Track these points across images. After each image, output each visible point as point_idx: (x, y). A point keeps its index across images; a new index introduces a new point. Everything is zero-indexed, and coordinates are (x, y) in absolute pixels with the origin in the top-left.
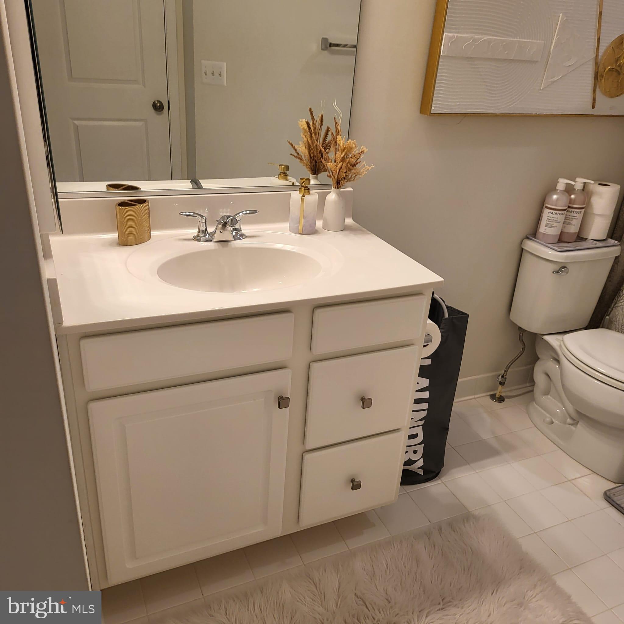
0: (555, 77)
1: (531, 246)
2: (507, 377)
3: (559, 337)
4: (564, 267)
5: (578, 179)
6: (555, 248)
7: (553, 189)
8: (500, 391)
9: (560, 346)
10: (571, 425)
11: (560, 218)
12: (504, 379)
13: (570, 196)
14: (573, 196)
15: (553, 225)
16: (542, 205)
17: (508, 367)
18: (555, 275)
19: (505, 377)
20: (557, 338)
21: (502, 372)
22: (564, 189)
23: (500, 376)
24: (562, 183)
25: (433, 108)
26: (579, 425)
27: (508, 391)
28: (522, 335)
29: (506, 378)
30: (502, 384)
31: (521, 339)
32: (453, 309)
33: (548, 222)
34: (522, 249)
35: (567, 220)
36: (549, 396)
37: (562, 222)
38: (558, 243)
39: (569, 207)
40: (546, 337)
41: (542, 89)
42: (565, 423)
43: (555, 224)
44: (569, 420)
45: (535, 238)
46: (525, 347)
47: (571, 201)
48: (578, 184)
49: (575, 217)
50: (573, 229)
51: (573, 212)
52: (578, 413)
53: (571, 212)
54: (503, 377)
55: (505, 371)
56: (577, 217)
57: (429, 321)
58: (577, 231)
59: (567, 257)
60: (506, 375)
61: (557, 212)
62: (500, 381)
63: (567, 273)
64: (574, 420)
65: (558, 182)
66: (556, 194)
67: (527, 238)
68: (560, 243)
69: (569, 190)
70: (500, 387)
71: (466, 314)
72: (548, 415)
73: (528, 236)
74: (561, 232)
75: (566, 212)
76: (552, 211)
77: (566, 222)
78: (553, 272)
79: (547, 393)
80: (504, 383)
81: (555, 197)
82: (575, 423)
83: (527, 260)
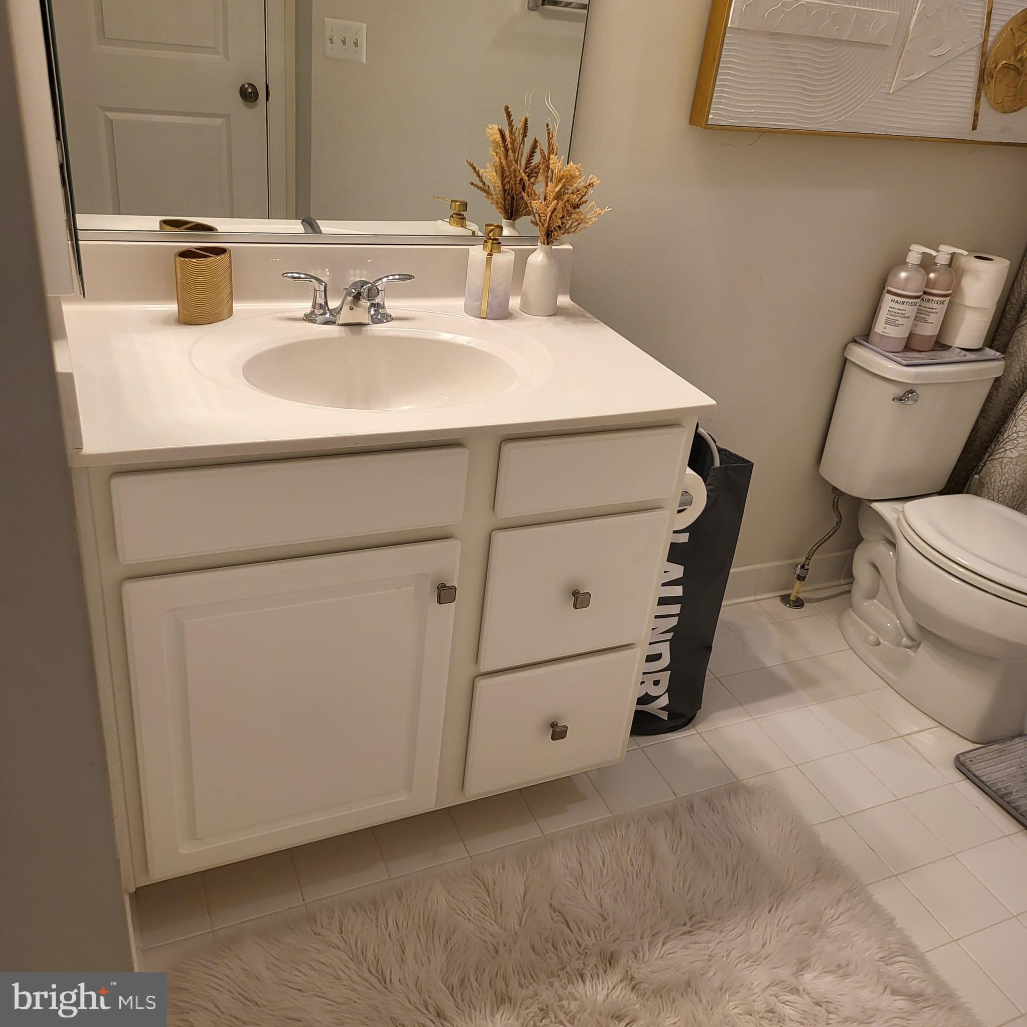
0: (913, 74)
1: (860, 354)
2: (809, 567)
3: (898, 505)
4: (911, 392)
5: (942, 248)
6: (899, 359)
7: (900, 262)
8: (798, 590)
9: (898, 520)
10: (907, 648)
11: (910, 310)
12: (804, 570)
13: (928, 274)
14: (932, 275)
15: (897, 322)
16: (882, 288)
17: (813, 552)
18: (897, 404)
19: (806, 567)
20: (894, 508)
21: (802, 560)
22: (919, 263)
23: (799, 566)
24: (916, 253)
25: (711, 116)
26: (920, 648)
27: (811, 591)
28: (838, 501)
29: (808, 569)
30: (800, 578)
31: (835, 506)
32: (728, 452)
33: (889, 317)
34: (846, 359)
35: (921, 313)
36: (875, 601)
37: (912, 318)
38: (903, 351)
39: (925, 293)
40: (876, 506)
41: (893, 93)
42: (899, 644)
43: (901, 321)
44: (905, 640)
45: (867, 342)
46: (840, 521)
47: (929, 283)
48: (943, 254)
49: (934, 311)
50: (929, 329)
51: (931, 301)
52: (921, 629)
53: (929, 301)
54: (803, 567)
55: (807, 558)
56: (937, 309)
57: (689, 471)
58: (937, 333)
59: (917, 375)
60: (808, 565)
61: (905, 300)
62: (798, 573)
63: (916, 401)
64: (913, 640)
65: (910, 250)
66: (906, 271)
67: (855, 341)
68: (906, 351)
69: (927, 264)
70: (798, 584)
71: (749, 462)
72: (872, 632)
73: (855, 338)
74: (910, 333)
75: (919, 300)
76: (896, 298)
77: (919, 317)
78: (893, 400)
79: (872, 595)
80: (805, 577)
81: (903, 275)
82: (915, 645)
83: (853, 378)
